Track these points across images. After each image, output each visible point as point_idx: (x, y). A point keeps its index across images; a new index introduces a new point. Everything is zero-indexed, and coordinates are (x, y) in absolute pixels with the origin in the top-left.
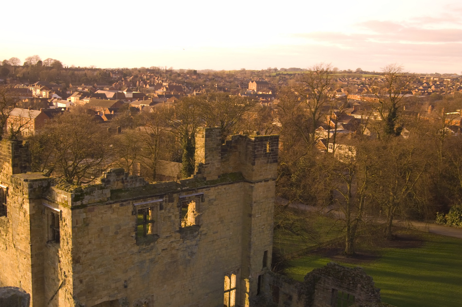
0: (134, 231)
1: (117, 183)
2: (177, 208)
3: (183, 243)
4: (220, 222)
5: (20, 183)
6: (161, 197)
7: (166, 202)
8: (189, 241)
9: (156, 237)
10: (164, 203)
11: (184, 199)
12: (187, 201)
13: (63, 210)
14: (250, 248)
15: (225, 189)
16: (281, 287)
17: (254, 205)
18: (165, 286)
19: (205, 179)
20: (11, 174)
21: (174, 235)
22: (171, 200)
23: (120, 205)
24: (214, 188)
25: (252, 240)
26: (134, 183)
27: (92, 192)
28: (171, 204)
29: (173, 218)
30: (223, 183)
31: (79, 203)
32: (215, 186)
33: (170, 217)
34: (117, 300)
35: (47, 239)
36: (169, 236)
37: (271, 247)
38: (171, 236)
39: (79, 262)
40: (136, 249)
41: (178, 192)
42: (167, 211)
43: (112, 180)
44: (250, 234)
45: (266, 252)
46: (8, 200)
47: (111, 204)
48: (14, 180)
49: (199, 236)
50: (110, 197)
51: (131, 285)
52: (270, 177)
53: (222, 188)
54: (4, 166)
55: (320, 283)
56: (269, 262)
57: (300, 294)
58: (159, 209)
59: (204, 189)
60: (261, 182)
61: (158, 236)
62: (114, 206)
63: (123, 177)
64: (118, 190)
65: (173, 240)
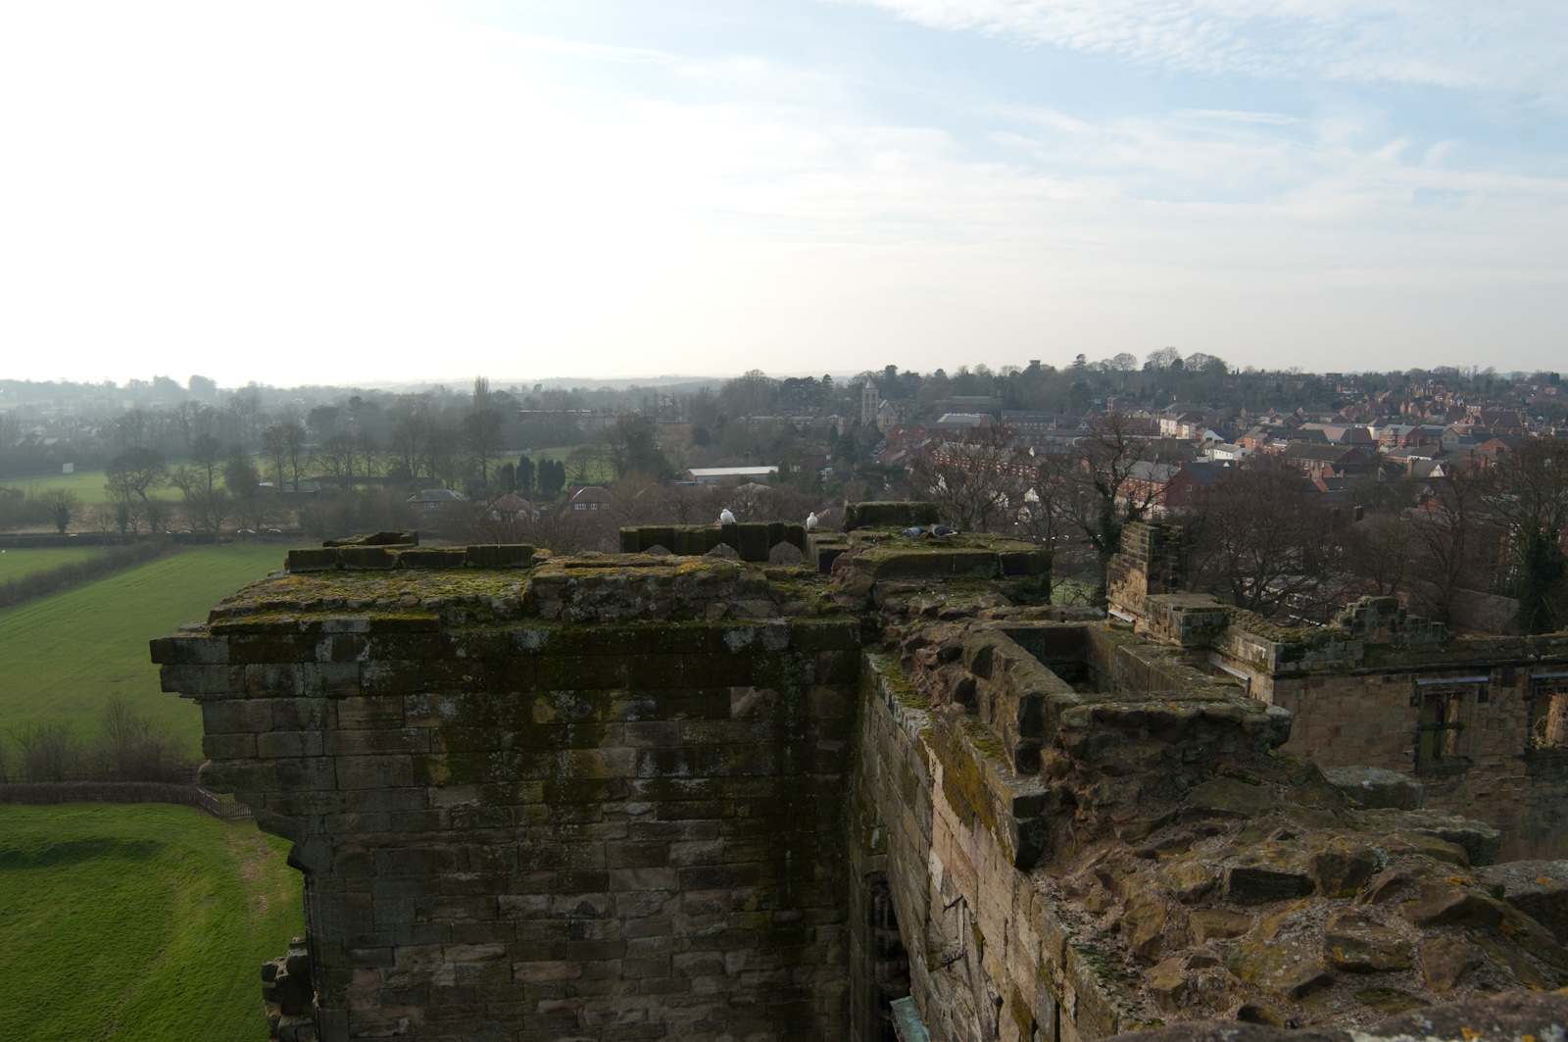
0: (1413, 742)
1: (1380, 631)
2: (1524, 702)
3: (1533, 786)
5: (1165, 615)
6: (1484, 670)
7: (1495, 684)
8: (1548, 784)
9: (1464, 763)
10: (1491, 686)
11: (1542, 681)
12: (1549, 687)
13: (1254, 679)
20: (1145, 594)
21: (1509, 765)
22: (1509, 681)
23: (1384, 679)
26: (1419, 632)
27: (1322, 644)
28: (1507, 691)
29: (1511, 724)
31: (1291, 666)
33: (1503, 721)
36: (1498, 766)
38: (1504, 765)
41: (1529, 664)
42: (1497, 705)
43: (1367, 621)
47: (1362, 674)
48: (1153, 606)
50: (1362, 660)
54: (1131, 577)
58: (1476, 699)
61: (1470, 761)
62: (1371, 680)
63: (1395, 617)
64: (1381, 646)
65: (1508, 775)
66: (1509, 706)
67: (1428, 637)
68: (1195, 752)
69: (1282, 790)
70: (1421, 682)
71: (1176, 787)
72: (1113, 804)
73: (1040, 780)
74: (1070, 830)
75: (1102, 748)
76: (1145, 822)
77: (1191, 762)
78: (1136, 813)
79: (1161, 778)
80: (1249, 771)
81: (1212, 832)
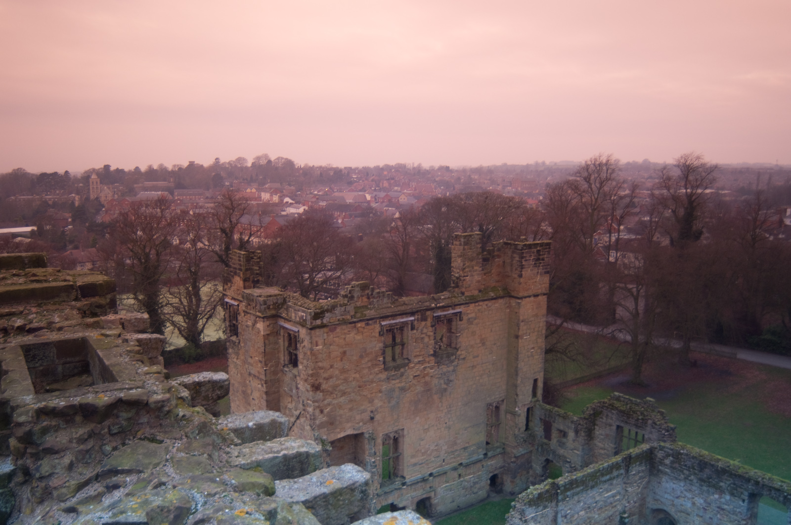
0: (382, 354)
1: (362, 300)
2: (431, 328)
3: (438, 368)
4: (480, 345)
6: (412, 314)
7: (418, 320)
8: (445, 366)
9: (406, 361)
10: (416, 322)
11: (439, 317)
12: (442, 319)
13: (301, 330)
14: (517, 375)
15: (487, 305)
16: (554, 422)
17: (522, 324)
18: (418, 418)
19: (463, 293)
20: (242, 289)
21: (427, 359)
22: (424, 319)
23: (365, 324)
24: (473, 304)
25: (519, 366)
26: (381, 298)
27: (334, 309)
28: (423, 323)
29: (426, 340)
30: (486, 298)
32: (475, 302)
33: (423, 338)
34: (362, 434)
35: (283, 362)
36: (422, 361)
37: (542, 374)
38: (424, 360)
39: (320, 389)
40: (383, 376)
41: (432, 309)
42: (419, 331)
43: (356, 295)
44: (517, 359)
45: (536, 381)
46: (239, 318)
48: (247, 295)
49: (457, 360)
50: (354, 315)
51: (378, 417)
52: (540, 291)
53: (483, 305)
54: (234, 280)
55: (602, 418)
56: (540, 392)
57: (577, 432)
58: (410, 329)
59: (462, 306)
60: (529, 297)
61: (409, 360)
62: (359, 325)
63: (368, 292)
64: (363, 307)
65: (427, 365)
66: (425, 331)
67: (385, 300)
68: (117, 427)
69: (176, 445)
70: (383, 323)
71: (103, 454)
72: (51, 475)
73: (12, 460)
74: (29, 495)
75: (45, 434)
76: (73, 485)
77: (115, 434)
78: (67, 479)
79: (87, 451)
80: (158, 434)
81: (116, 487)
